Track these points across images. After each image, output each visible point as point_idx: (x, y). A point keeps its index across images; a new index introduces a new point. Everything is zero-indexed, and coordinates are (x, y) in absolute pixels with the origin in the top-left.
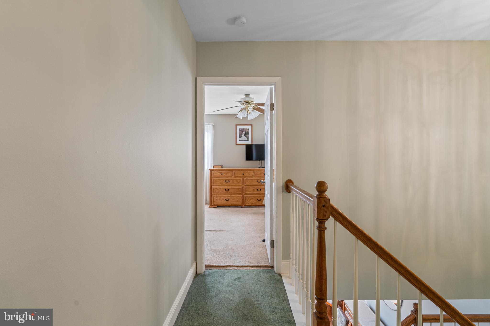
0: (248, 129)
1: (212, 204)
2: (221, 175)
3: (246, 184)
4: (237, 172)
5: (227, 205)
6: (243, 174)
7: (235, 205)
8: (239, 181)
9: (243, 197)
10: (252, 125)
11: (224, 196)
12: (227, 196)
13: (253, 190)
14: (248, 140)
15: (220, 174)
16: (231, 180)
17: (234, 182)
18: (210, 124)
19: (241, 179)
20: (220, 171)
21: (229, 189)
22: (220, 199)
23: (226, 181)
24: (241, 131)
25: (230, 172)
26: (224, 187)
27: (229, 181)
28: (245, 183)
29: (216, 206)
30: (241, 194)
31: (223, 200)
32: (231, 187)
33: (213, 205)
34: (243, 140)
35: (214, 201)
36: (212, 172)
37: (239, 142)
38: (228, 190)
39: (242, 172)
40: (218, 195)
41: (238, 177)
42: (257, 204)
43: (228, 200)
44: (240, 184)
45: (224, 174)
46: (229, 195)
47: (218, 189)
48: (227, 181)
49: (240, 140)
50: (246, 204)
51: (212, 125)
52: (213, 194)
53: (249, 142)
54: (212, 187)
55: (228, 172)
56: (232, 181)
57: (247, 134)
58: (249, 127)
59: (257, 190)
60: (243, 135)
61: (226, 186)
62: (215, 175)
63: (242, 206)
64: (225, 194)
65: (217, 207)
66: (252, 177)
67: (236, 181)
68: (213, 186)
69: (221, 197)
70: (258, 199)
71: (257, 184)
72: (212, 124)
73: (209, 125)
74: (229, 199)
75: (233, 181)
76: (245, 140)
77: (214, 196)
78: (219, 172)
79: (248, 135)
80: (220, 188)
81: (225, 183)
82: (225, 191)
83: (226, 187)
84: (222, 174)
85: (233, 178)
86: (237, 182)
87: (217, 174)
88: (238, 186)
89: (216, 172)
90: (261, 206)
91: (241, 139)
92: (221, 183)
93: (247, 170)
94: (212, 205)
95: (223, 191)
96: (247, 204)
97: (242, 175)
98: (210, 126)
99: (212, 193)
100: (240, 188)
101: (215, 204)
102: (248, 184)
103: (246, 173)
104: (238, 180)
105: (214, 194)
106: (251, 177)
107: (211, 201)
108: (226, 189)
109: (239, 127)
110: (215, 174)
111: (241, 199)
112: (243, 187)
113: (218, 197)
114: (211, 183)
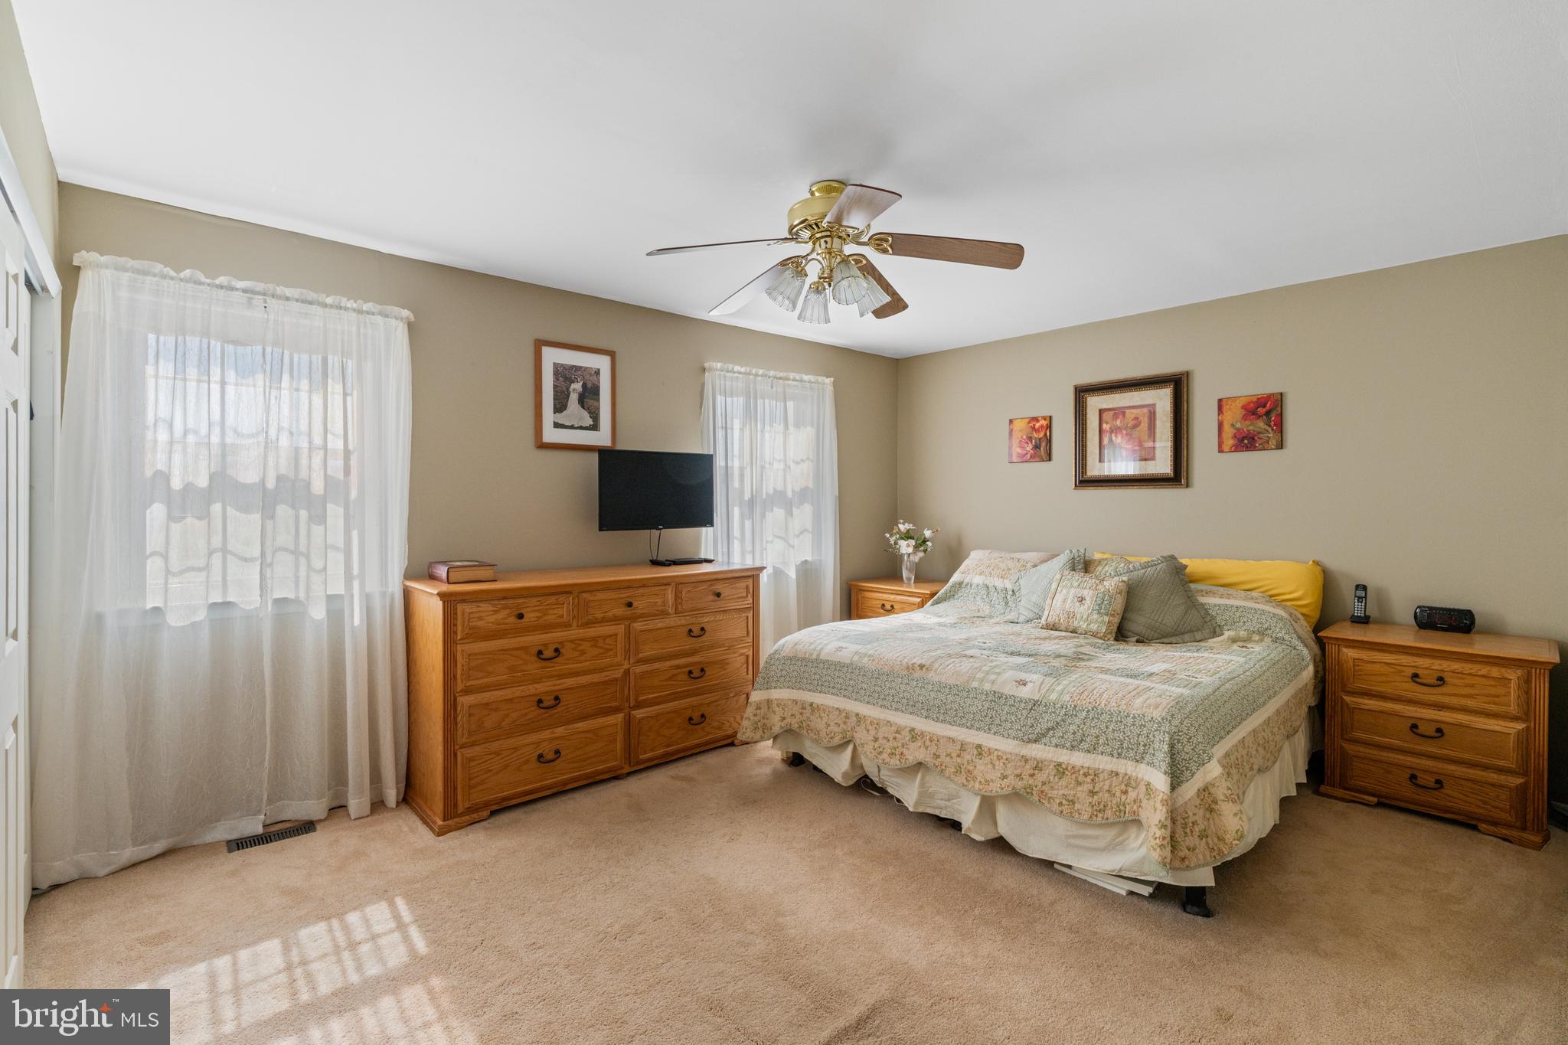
0: (598, 372)
1: (456, 805)
2: (512, 620)
3: (641, 655)
4: (600, 596)
5: (549, 787)
6: (630, 605)
7: (587, 776)
8: (608, 641)
9: (628, 721)
10: (612, 354)
11: (534, 737)
12: (546, 734)
13: (670, 679)
14: (595, 427)
15: (509, 615)
16: (571, 641)
17: (583, 653)
18: (389, 308)
19: (620, 629)
20: (504, 598)
21: (557, 698)
22: (506, 767)
23: (540, 652)
24: (564, 375)
25: (562, 598)
26: (532, 689)
27: (557, 650)
28: (637, 652)
29: (486, 813)
30: (617, 710)
31: (528, 761)
32: (570, 682)
33: (470, 810)
34: (572, 427)
35: (472, 782)
36: (460, 607)
37: (551, 435)
38: (552, 702)
39: (624, 595)
40: (495, 746)
41: (604, 621)
42: (688, 744)
43: (551, 756)
44: (616, 656)
45: (530, 617)
46: (560, 731)
47: (496, 710)
48: (548, 653)
49: (557, 425)
50: (642, 757)
51: (402, 319)
53: (602, 438)
54: (460, 699)
55: (552, 599)
56: (575, 649)
57: (589, 396)
58: (602, 363)
59: (686, 677)
60: (574, 397)
61: (537, 680)
62: (480, 624)
63: (619, 772)
64: (532, 731)
65: (493, 813)
66: (669, 614)
67: (595, 646)
68: (467, 691)
69: (516, 749)
70: (691, 719)
71: (689, 643)
72: (406, 313)
73: (387, 316)
74: (557, 752)
75: (580, 645)
76: (581, 428)
77: (469, 752)
78: (505, 608)
79: (598, 400)
80: (511, 700)
81: (534, 667)
82: (535, 712)
83: (541, 688)
84: (521, 616)
85: (575, 633)
86: (596, 651)
87: (488, 616)
88: (602, 670)
89: (485, 607)
90: (702, 749)
91: (561, 418)
92: (512, 669)
93: (643, 584)
94: (461, 809)
95: (526, 715)
96: (645, 753)
97: (621, 611)
98: (393, 322)
100: (616, 680)
101: (477, 797)
102: (647, 651)
103: (643, 595)
104: (605, 638)
105: (473, 744)
106: (664, 614)
107: (455, 789)
108: (540, 701)
109: (552, 357)
110: (480, 619)
111: (620, 737)
112: (627, 672)
113: (498, 754)
114: (455, 676)
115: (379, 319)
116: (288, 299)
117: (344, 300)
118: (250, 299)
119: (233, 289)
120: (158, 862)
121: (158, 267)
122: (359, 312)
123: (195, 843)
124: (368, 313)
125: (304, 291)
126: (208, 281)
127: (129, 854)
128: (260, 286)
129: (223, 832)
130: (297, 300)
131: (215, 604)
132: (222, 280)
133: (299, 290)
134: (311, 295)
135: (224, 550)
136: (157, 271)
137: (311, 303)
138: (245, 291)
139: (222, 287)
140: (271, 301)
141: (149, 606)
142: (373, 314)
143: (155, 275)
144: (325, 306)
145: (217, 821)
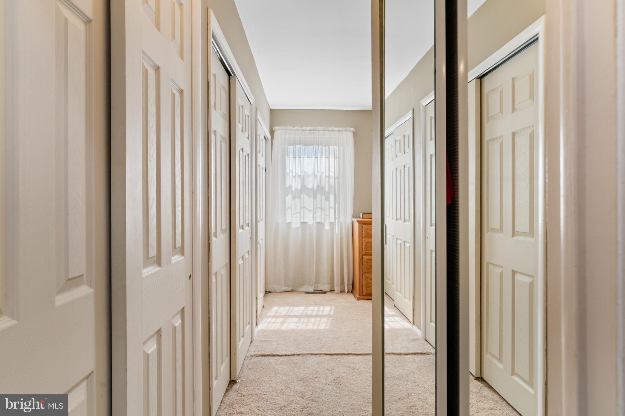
1: (363, 292)
18: (348, 129)
35: (368, 285)
36: (364, 226)
51: (351, 131)
52: (365, 273)
54: (364, 257)
72: (352, 129)
73: (346, 131)
77: (367, 275)
94: (364, 294)
98: (348, 133)
99: (364, 270)
101: (370, 291)
105: (368, 273)
107: (362, 286)
110: (370, 230)
114: (362, 249)
115: (344, 132)
116: (320, 131)
117: (334, 128)
118: (310, 132)
119: (306, 130)
120: (290, 292)
121: (290, 128)
122: (339, 131)
123: (298, 290)
124: (341, 131)
125: (324, 127)
126: (300, 129)
127: (284, 288)
128: (312, 128)
129: (304, 289)
130: (322, 131)
131: (302, 222)
132: (304, 128)
133: (322, 127)
134: (326, 128)
135: (304, 207)
136: (289, 129)
137: (325, 131)
138: (309, 130)
139: (304, 130)
140: (316, 132)
141: (287, 222)
142: (343, 131)
143: (289, 130)
144: (329, 131)
145: (303, 286)
